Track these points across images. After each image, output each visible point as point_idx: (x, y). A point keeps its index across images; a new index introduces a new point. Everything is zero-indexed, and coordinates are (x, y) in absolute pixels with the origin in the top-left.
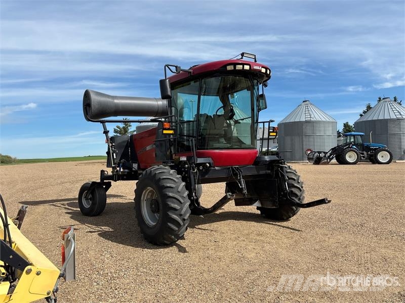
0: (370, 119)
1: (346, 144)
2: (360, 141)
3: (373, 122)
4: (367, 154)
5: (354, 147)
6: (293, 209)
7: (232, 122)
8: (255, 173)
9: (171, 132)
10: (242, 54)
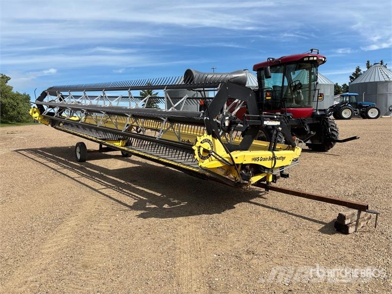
0: (362, 81)
1: (342, 103)
2: (354, 100)
3: (366, 85)
4: (360, 111)
5: (350, 105)
6: (332, 144)
7: (301, 91)
8: (311, 122)
9: (270, 98)
10: (312, 50)
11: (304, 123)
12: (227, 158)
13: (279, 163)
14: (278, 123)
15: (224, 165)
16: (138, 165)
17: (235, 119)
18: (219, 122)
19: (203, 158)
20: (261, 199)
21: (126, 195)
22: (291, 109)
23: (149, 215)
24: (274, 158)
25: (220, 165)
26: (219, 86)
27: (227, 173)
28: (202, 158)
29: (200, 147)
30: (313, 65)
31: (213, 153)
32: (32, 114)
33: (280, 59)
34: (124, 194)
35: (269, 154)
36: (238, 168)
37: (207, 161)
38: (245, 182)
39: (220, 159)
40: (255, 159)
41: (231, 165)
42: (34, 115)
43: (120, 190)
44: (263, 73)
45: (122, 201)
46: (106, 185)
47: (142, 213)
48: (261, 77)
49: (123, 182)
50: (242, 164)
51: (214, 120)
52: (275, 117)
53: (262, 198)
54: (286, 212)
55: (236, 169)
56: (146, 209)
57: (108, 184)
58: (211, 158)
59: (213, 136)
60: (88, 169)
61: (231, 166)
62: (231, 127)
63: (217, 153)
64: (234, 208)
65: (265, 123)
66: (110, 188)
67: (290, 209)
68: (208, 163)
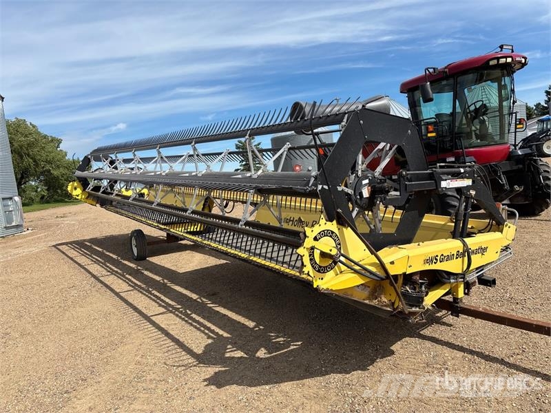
1: (541, 132)
7: (486, 118)
8: (509, 168)
9: (434, 134)
10: (501, 47)
11: (495, 172)
12: (372, 265)
13: (477, 261)
14: (468, 182)
15: (368, 280)
16: (225, 262)
17: (382, 182)
18: (350, 191)
19: (321, 270)
20: (443, 328)
21: (195, 327)
22: (471, 149)
23: (228, 378)
24: (467, 253)
25: (358, 281)
26: (345, 120)
27: (374, 294)
28: (319, 271)
29: (313, 248)
30: (505, 72)
31: (342, 259)
32: (72, 190)
33: (446, 68)
34: (191, 325)
35: (455, 245)
36: (396, 283)
37: (331, 274)
38: (414, 309)
39: (357, 268)
40: (429, 261)
41: (382, 279)
42: (75, 193)
43: (188, 316)
44: (418, 94)
45: (185, 343)
46: (167, 306)
47: (216, 373)
48: (415, 102)
49: (194, 296)
50: (404, 274)
51: (340, 189)
52: (462, 170)
53: (444, 324)
54: (502, 362)
55: (392, 285)
56: (223, 361)
57: (170, 302)
58: (339, 268)
59: (338, 223)
60: (146, 273)
61: (381, 281)
62: (375, 198)
63: (351, 257)
64: (392, 353)
65: (444, 184)
66: (171, 312)
67: (509, 353)
68: (332, 279)
